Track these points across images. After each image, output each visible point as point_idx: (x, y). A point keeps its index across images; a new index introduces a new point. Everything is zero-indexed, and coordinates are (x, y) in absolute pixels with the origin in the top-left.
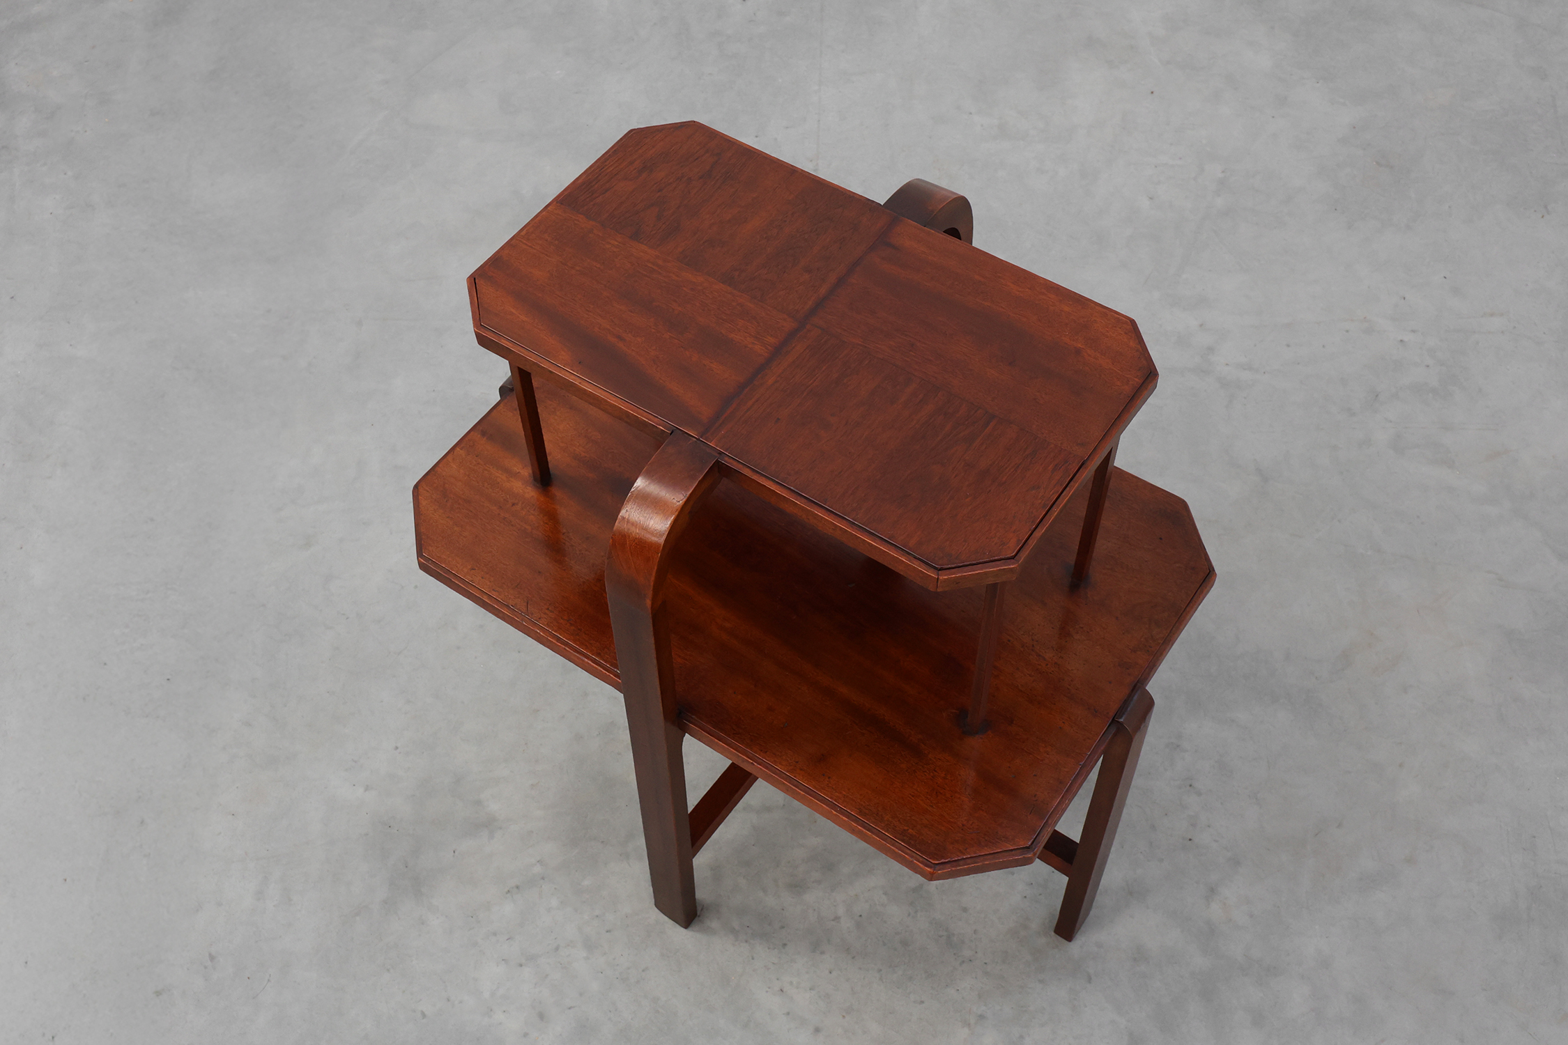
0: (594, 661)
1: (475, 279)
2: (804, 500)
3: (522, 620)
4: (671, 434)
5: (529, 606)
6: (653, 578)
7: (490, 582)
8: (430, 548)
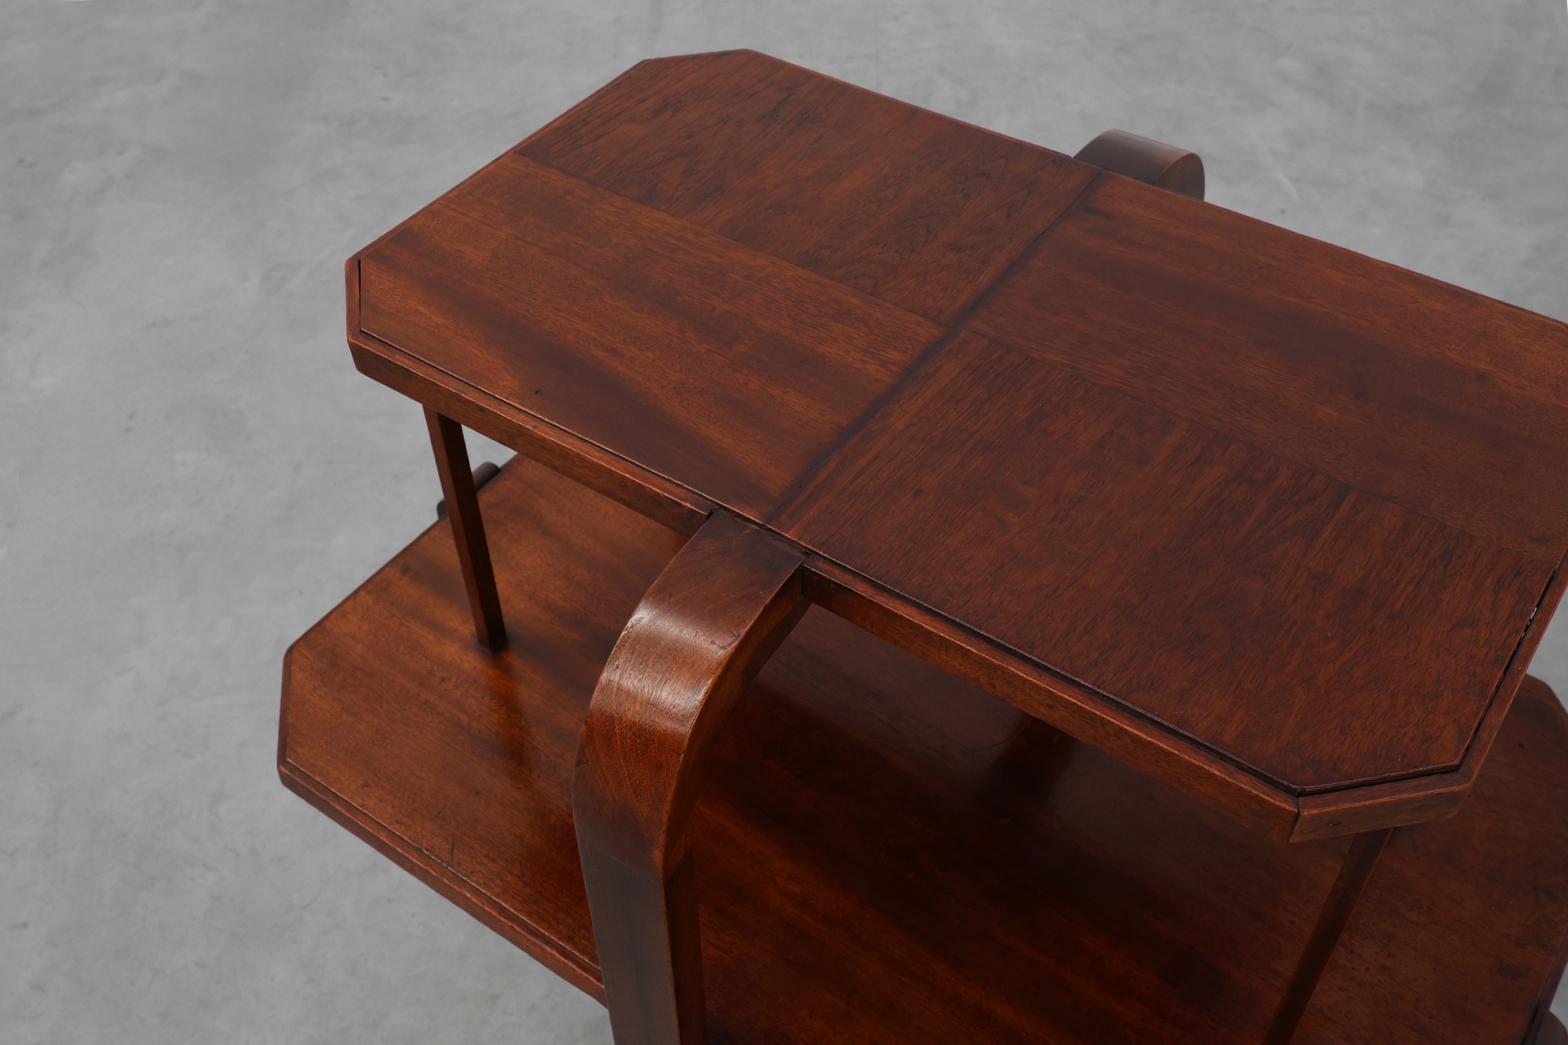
0: (562, 952)
1: (359, 262)
2: (984, 646)
3: (442, 876)
4: (708, 517)
5: (455, 851)
6: (667, 807)
7: (393, 807)
8: (300, 750)
